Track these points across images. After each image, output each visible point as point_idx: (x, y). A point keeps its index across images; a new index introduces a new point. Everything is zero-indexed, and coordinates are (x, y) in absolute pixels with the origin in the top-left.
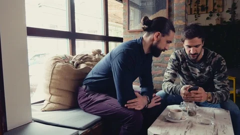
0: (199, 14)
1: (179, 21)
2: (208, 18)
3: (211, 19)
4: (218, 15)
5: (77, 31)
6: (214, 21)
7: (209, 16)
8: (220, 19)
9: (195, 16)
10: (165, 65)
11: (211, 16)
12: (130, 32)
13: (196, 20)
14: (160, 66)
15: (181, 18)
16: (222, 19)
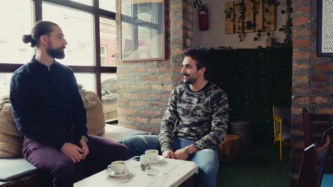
0: (245, 33)
1: (177, 50)
2: (255, 39)
3: (260, 39)
4: (269, 34)
6: (263, 43)
7: (256, 36)
8: (271, 40)
9: (240, 35)
10: (163, 104)
11: (259, 35)
12: (124, 62)
13: (241, 41)
16: (273, 40)
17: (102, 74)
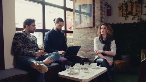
0: (127, 17)
1: (98, 23)
2: (132, 19)
3: (134, 19)
4: (139, 17)
5: (46, 29)
6: (136, 21)
7: (133, 18)
9: (125, 18)
10: (92, 45)
12: (76, 28)
13: (126, 20)
14: (90, 46)
15: (98, 21)
16: (141, 19)
17: (67, 34)
